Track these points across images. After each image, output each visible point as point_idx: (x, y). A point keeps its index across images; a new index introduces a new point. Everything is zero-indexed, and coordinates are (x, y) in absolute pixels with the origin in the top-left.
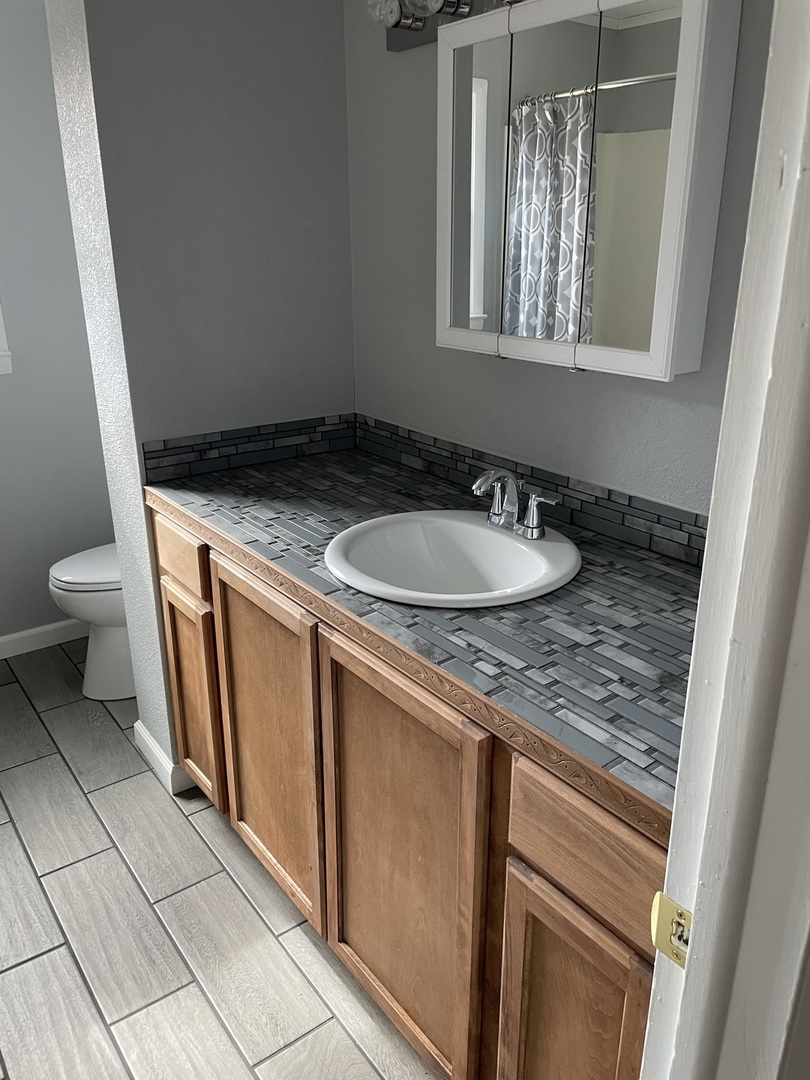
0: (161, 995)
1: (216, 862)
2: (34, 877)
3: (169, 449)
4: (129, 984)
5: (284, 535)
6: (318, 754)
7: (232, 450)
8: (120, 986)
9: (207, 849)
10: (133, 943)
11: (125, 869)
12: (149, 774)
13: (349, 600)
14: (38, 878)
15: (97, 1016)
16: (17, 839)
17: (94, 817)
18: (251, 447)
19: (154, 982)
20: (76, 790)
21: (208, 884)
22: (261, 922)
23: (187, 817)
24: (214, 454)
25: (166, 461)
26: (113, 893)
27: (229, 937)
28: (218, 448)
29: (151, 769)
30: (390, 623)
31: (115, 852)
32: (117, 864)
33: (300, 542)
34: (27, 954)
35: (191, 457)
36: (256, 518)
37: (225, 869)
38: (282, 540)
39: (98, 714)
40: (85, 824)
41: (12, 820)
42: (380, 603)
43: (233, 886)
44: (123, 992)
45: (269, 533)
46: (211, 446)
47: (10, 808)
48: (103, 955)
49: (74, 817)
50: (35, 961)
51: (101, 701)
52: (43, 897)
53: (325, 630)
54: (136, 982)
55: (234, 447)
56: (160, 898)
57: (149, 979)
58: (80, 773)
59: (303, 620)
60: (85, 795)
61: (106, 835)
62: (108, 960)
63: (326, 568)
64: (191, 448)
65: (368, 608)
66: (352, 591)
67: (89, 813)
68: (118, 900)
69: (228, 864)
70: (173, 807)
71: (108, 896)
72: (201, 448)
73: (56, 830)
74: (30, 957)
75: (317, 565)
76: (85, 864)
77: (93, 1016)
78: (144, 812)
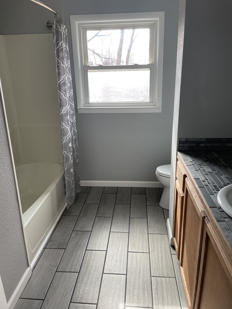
0: (142, 306)
1: (174, 274)
2: (127, 251)
3: (187, 141)
4: (135, 297)
5: (210, 179)
6: (199, 262)
7: (209, 145)
8: (133, 296)
9: (173, 268)
10: (142, 285)
11: (149, 261)
12: (167, 235)
13: (218, 213)
14: (128, 252)
15: (124, 301)
16: (128, 238)
17: (148, 241)
18: (216, 144)
19: (142, 301)
20: (146, 231)
21: (169, 280)
22: (179, 301)
23: (171, 254)
24: (202, 145)
25: (186, 145)
26: (143, 267)
27: (168, 300)
28: (204, 143)
29: (168, 234)
30: (228, 229)
31: (149, 255)
32: (148, 258)
33: (214, 183)
34: (116, 272)
35: (194, 145)
36: (204, 170)
37: (175, 278)
38: (208, 181)
39: (161, 212)
40: (145, 242)
41: (129, 232)
42: (229, 219)
43: (176, 285)
44: (133, 298)
45: (205, 177)
46: (202, 142)
47: (130, 229)
48: (133, 284)
49: (143, 239)
50: (117, 275)
51: (163, 208)
52: (127, 258)
53: (207, 220)
54: (138, 298)
55: (210, 144)
56: (154, 276)
57: (141, 298)
58: (150, 227)
59: (202, 213)
60: (148, 234)
61: (148, 248)
62: (134, 286)
63: (216, 197)
64: (195, 142)
65: (223, 219)
66: (221, 210)
67: (147, 240)
68: (143, 270)
69: (177, 276)
70: (169, 249)
71: (142, 267)
72: (198, 142)
73: (137, 241)
74: (117, 273)
75: (214, 195)
76: (140, 254)
77: (123, 301)
78: (161, 247)
